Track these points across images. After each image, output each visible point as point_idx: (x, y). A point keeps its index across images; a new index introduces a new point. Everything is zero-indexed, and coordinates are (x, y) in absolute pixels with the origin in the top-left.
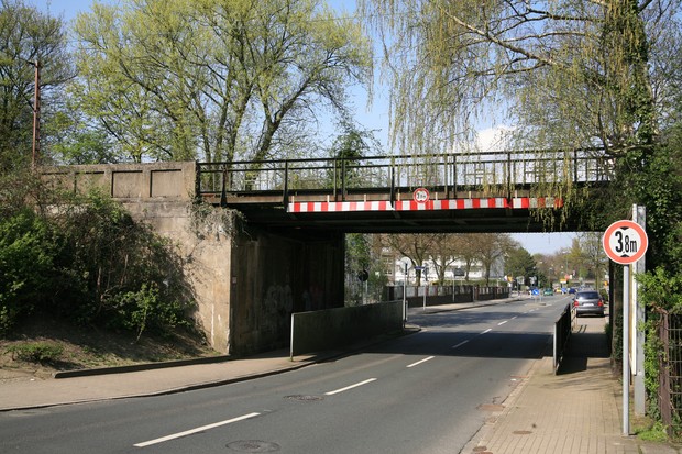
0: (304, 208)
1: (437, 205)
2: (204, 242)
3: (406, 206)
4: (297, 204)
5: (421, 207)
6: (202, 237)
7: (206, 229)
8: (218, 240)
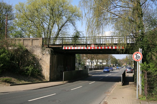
0: (66, 48)
1: (96, 48)
2: (44, 56)
3: (89, 48)
4: (65, 47)
5: (93, 48)
6: (44, 55)
7: (44, 53)
8: (47, 55)
